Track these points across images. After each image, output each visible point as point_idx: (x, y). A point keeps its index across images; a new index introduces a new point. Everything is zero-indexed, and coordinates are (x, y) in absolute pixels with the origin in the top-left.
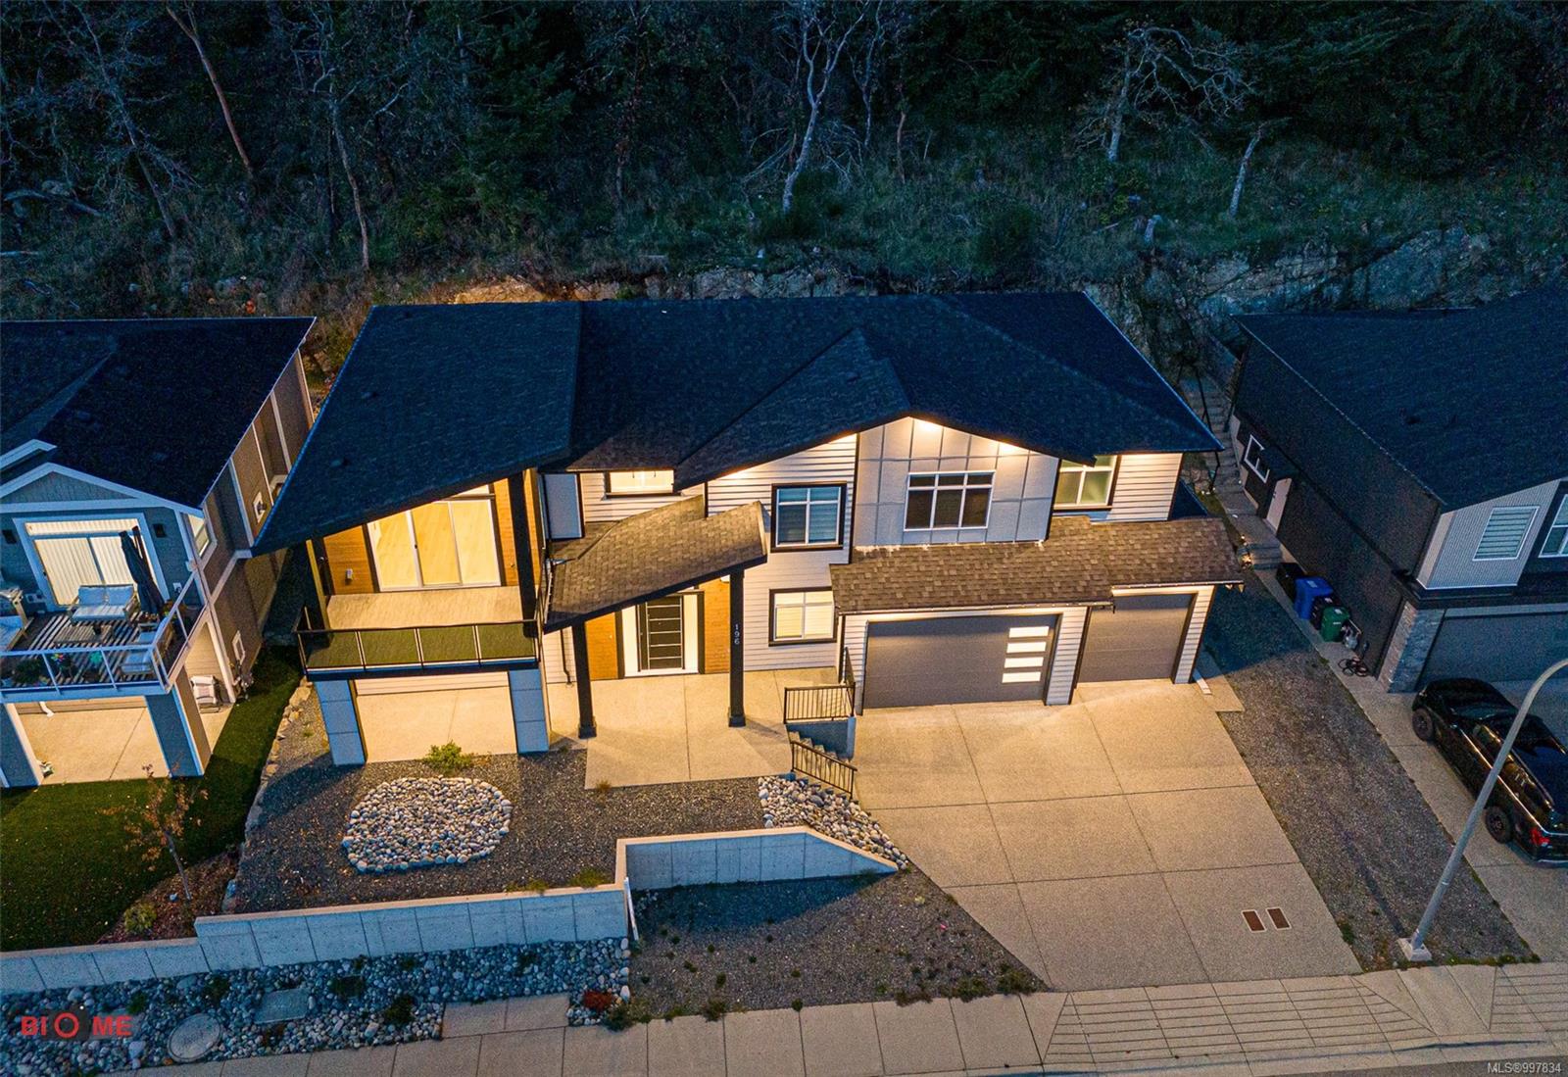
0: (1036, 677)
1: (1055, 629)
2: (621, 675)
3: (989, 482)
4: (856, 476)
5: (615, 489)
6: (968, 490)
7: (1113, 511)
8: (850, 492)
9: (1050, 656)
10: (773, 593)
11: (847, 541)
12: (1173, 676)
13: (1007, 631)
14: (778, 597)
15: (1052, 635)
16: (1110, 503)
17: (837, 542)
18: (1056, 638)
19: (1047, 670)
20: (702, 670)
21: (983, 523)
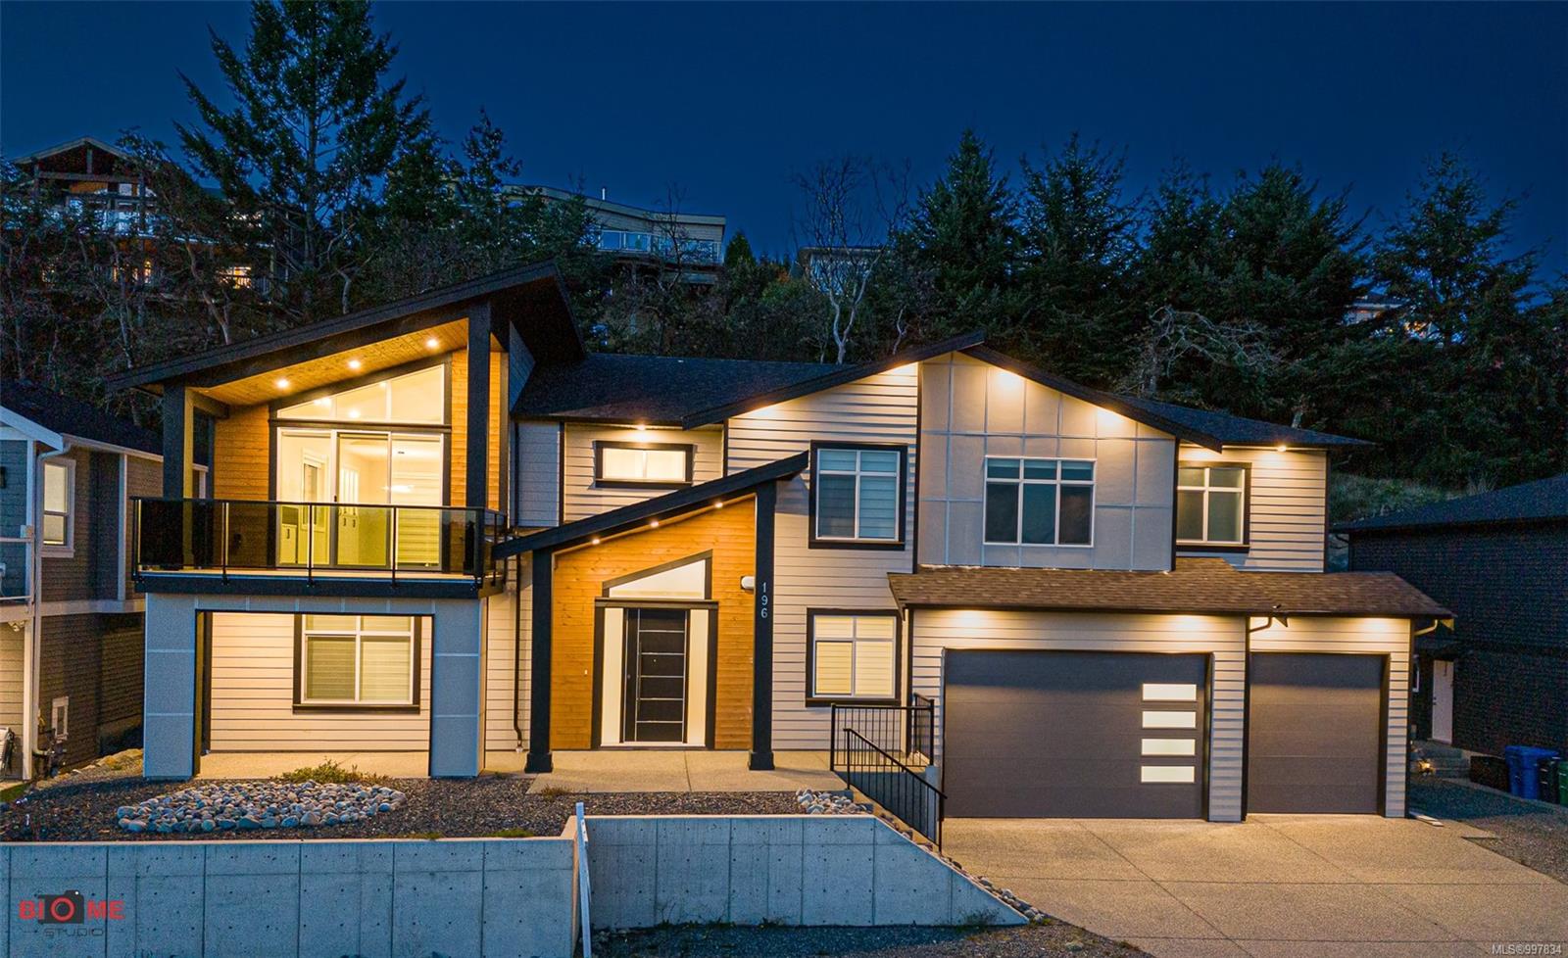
0: (1186, 775)
1: (1205, 687)
2: (595, 744)
3: (1090, 479)
4: (918, 436)
5: (609, 474)
6: (1063, 487)
7: (1252, 554)
8: (912, 460)
9: (1203, 735)
10: (812, 613)
11: (909, 537)
12: (1380, 809)
13: (1139, 690)
14: (820, 622)
15: (1202, 700)
16: (1247, 540)
17: (896, 539)
18: (1208, 707)
19: (1202, 762)
20: (710, 744)
21: (1087, 541)
